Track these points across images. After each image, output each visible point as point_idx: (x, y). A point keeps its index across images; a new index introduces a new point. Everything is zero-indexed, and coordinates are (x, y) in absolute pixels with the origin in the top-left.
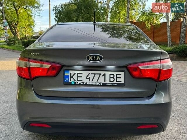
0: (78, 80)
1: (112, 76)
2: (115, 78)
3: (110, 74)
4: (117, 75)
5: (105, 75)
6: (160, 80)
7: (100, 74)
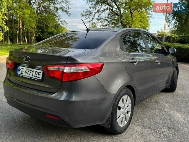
0: (21, 73)
1: (36, 73)
2: (38, 75)
3: (36, 72)
4: (39, 72)
5: (33, 71)
6: (63, 80)
7: (31, 71)
